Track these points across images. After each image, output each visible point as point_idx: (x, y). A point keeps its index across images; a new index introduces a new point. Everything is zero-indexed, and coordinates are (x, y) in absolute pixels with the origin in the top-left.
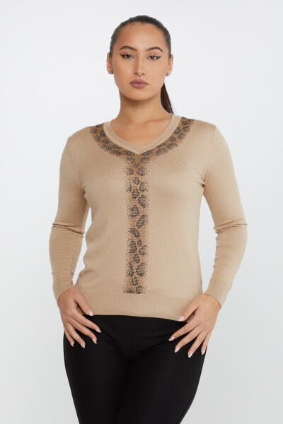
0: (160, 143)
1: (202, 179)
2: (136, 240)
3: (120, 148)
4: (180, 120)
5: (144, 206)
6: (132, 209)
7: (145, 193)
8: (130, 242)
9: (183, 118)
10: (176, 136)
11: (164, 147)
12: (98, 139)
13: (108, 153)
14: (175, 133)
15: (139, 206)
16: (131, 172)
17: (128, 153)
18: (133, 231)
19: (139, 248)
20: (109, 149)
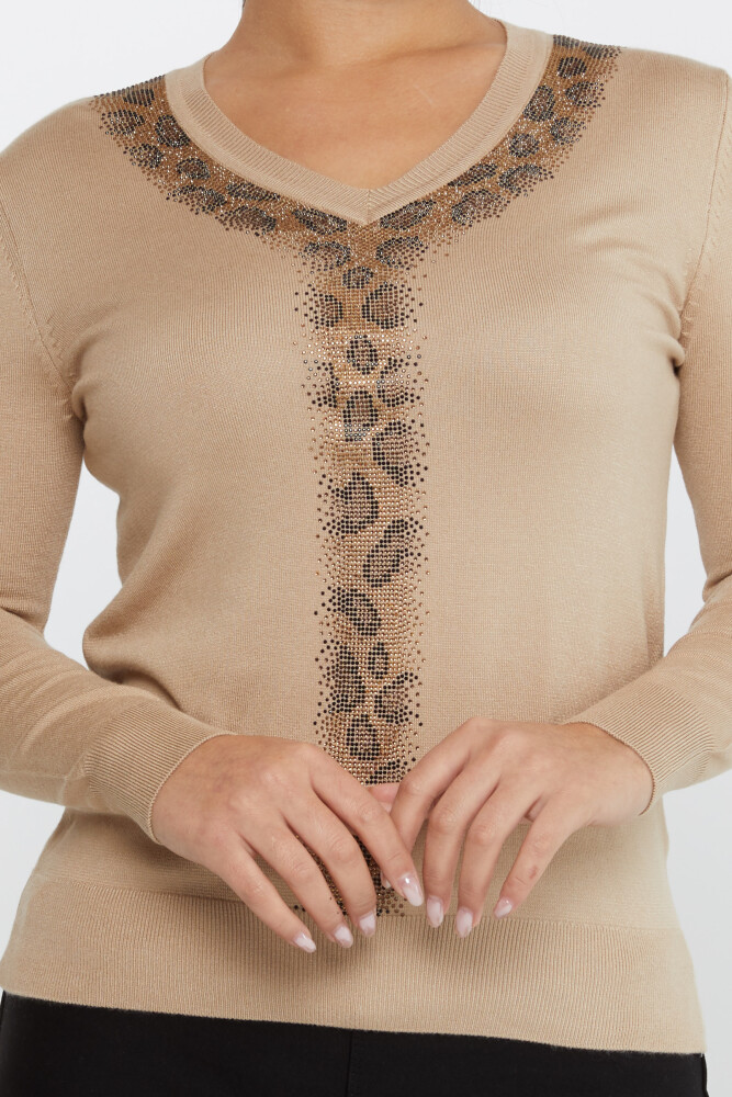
0: (464, 168)
1: (671, 330)
2: (362, 648)
3: (269, 196)
4: (546, 50)
5: (399, 475)
6: (345, 494)
7: (406, 414)
8: (328, 659)
9: (561, 42)
10: (538, 130)
11: (487, 183)
12: (151, 160)
13: (209, 222)
14: (532, 113)
15: (376, 476)
16: (332, 313)
17: (309, 219)
18: (344, 601)
19: (373, 687)
20: (215, 203)
